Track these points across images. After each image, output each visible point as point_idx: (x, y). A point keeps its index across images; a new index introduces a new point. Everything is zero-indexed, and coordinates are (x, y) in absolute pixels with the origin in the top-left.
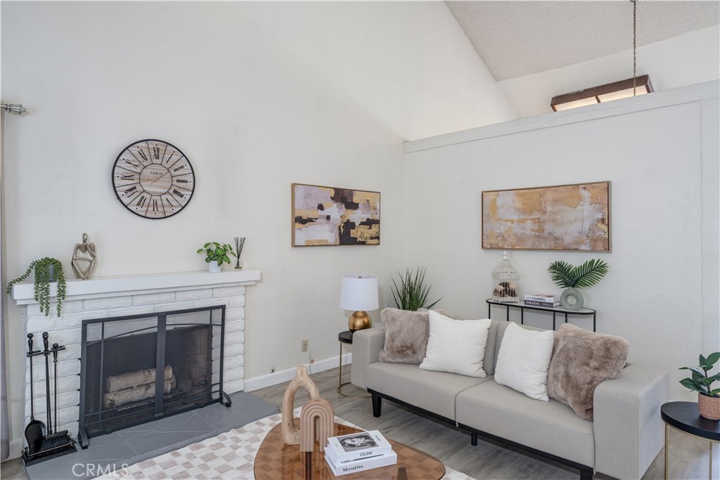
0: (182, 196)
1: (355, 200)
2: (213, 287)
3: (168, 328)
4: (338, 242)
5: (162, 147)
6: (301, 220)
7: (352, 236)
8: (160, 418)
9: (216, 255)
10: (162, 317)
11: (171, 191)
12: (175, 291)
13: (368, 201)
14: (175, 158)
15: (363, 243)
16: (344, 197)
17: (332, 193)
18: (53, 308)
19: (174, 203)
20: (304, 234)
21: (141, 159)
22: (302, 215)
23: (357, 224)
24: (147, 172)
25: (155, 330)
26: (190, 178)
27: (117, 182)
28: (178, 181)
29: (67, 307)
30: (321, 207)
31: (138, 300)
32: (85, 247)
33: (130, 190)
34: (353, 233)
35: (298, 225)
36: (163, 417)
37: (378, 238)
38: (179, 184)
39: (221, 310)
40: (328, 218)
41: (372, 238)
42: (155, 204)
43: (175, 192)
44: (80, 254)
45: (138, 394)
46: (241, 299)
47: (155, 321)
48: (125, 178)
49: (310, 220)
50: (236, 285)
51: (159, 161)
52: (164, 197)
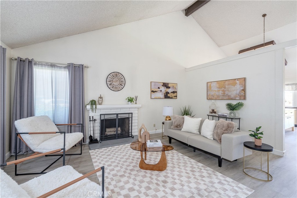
0: (122, 85)
1: (169, 86)
2: (130, 108)
3: (119, 118)
4: (164, 98)
5: (117, 74)
6: (153, 91)
7: (168, 96)
8: (117, 139)
9: (130, 100)
10: (117, 114)
11: (120, 84)
12: (121, 108)
13: (173, 86)
14: (120, 76)
15: (172, 98)
16: (166, 85)
17: (162, 84)
18: (94, 111)
19: (120, 87)
20: (154, 95)
21: (113, 77)
22: (153, 90)
23: (170, 93)
24: (114, 80)
25: (116, 118)
26: (124, 81)
27: (108, 82)
28: (121, 82)
29: (97, 111)
30: (159, 88)
31: (112, 110)
32: (101, 97)
33: (110, 84)
34: (169, 95)
35: (152, 93)
36: (118, 139)
37: (176, 97)
38: (122, 83)
39: (131, 114)
40: (161, 91)
41: (174, 97)
42: (116, 87)
43: (121, 84)
44: (100, 99)
45: (112, 133)
46: (137, 112)
47: (116, 116)
48: (109, 81)
49: (156, 91)
50: (135, 108)
51: (117, 77)
52: (118, 86)
